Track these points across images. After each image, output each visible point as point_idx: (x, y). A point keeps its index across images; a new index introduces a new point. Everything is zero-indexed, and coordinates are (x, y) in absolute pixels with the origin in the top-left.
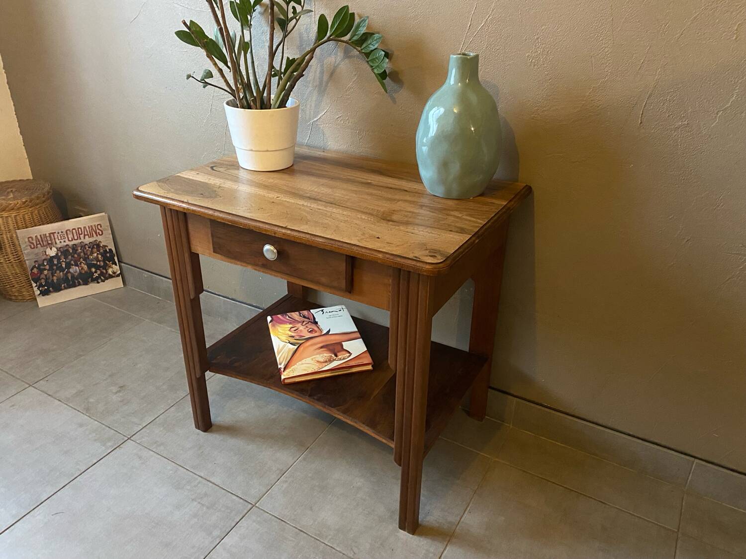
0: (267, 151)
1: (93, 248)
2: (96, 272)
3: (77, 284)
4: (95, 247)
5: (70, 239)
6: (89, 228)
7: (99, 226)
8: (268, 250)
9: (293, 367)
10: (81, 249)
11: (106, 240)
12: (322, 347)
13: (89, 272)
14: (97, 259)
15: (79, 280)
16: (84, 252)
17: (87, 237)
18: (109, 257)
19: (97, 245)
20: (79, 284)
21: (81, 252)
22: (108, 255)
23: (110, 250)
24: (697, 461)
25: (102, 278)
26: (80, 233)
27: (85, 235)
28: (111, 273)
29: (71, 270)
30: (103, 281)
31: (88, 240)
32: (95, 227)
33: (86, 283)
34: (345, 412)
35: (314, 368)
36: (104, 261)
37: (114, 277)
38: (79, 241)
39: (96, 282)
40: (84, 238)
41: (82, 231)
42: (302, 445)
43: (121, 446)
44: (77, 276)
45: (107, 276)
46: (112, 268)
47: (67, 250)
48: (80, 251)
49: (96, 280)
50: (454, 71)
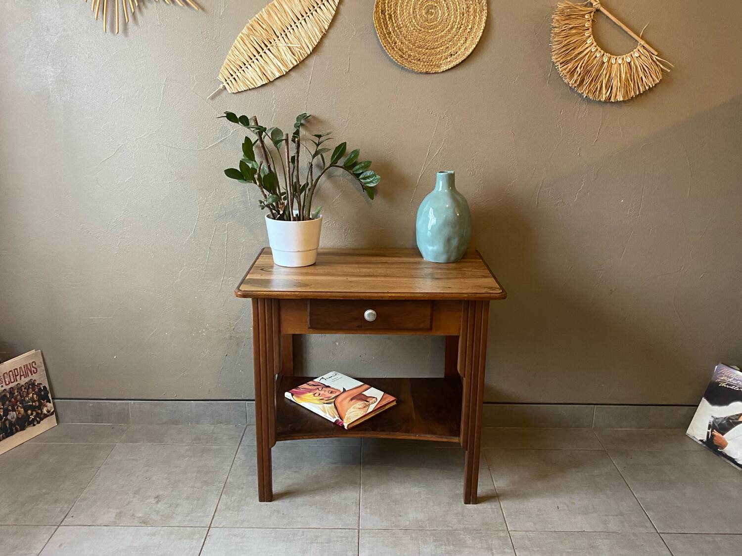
0: (310, 250)
1: (29, 388)
2: (32, 414)
3: (14, 431)
4: (31, 386)
5: (7, 383)
6: (24, 367)
7: (34, 364)
8: (369, 314)
9: (346, 417)
10: (17, 392)
11: (40, 378)
12: (352, 399)
13: (25, 415)
14: (32, 400)
15: (17, 426)
16: (20, 394)
17: (23, 377)
18: (44, 395)
19: (32, 384)
20: (17, 431)
21: (18, 395)
22: (43, 393)
23: (45, 387)
25: (38, 419)
26: (17, 374)
27: (21, 376)
28: (46, 412)
29: (9, 417)
30: (39, 423)
31: (23, 381)
32: (30, 365)
33: (23, 428)
35: (361, 414)
36: (39, 401)
37: (48, 416)
38: (16, 383)
39: (32, 425)
40: (20, 379)
41: (18, 372)
43: (208, 534)
44: (15, 423)
45: (42, 416)
46: (46, 406)
47: (5, 395)
48: (16, 394)
49: (32, 423)
50: (441, 183)
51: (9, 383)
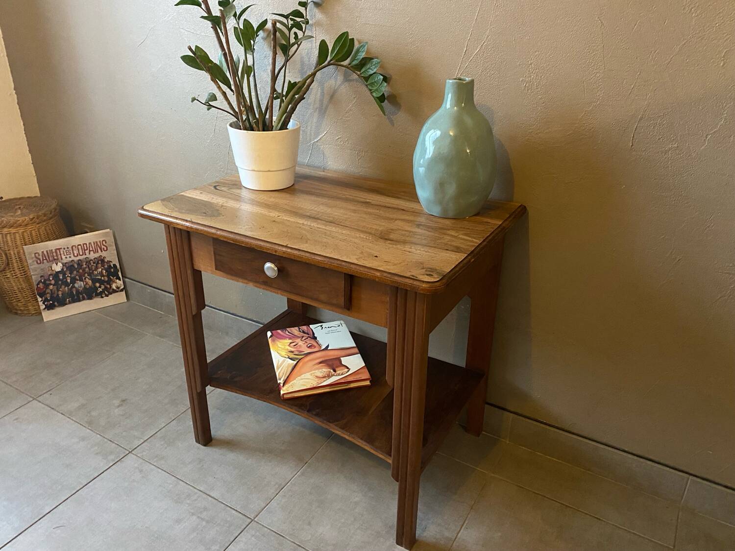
0: (269, 171)
1: (98, 263)
2: (100, 287)
3: (81, 298)
4: (100, 262)
5: (76, 255)
6: (94, 244)
7: (104, 242)
8: (269, 268)
9: (293, 382)
10: (86, 265)
11: (111, 256)
12: (320, 363)
13: (93, 286)
14: (101, 274)
15: (84, 295)
16: (89, 267)
17: (92, 252)
18: (113, 272)
19: (101, 261)
20: (84, 299)
21: (86, 268)
22: (112, 270)
23: (115, 265)
24: (691, 477)
25: (106, 292)
26: (86, 249)
27: (90, 251)
28: (115, 288)
29: (76, 285)
30: (107, 296)
31: (92, 256)
32: (100, 243)
33: (90, 298)
34: (343, 428)
35: (314, 383)
36: (108, 276)
37: (118, 292)
38: (84, 257)
39: (100, 296)
40: (90, 254)
41: (87, 247)
42: (301, 460)
43: (122, 460)
44: (81, 291)
45: (111, 290)
46: (116, 283)
47: (73, 266)
48: (85, 266)
49: (100, 295)
50: (450, 95)
51: (78, 256)
